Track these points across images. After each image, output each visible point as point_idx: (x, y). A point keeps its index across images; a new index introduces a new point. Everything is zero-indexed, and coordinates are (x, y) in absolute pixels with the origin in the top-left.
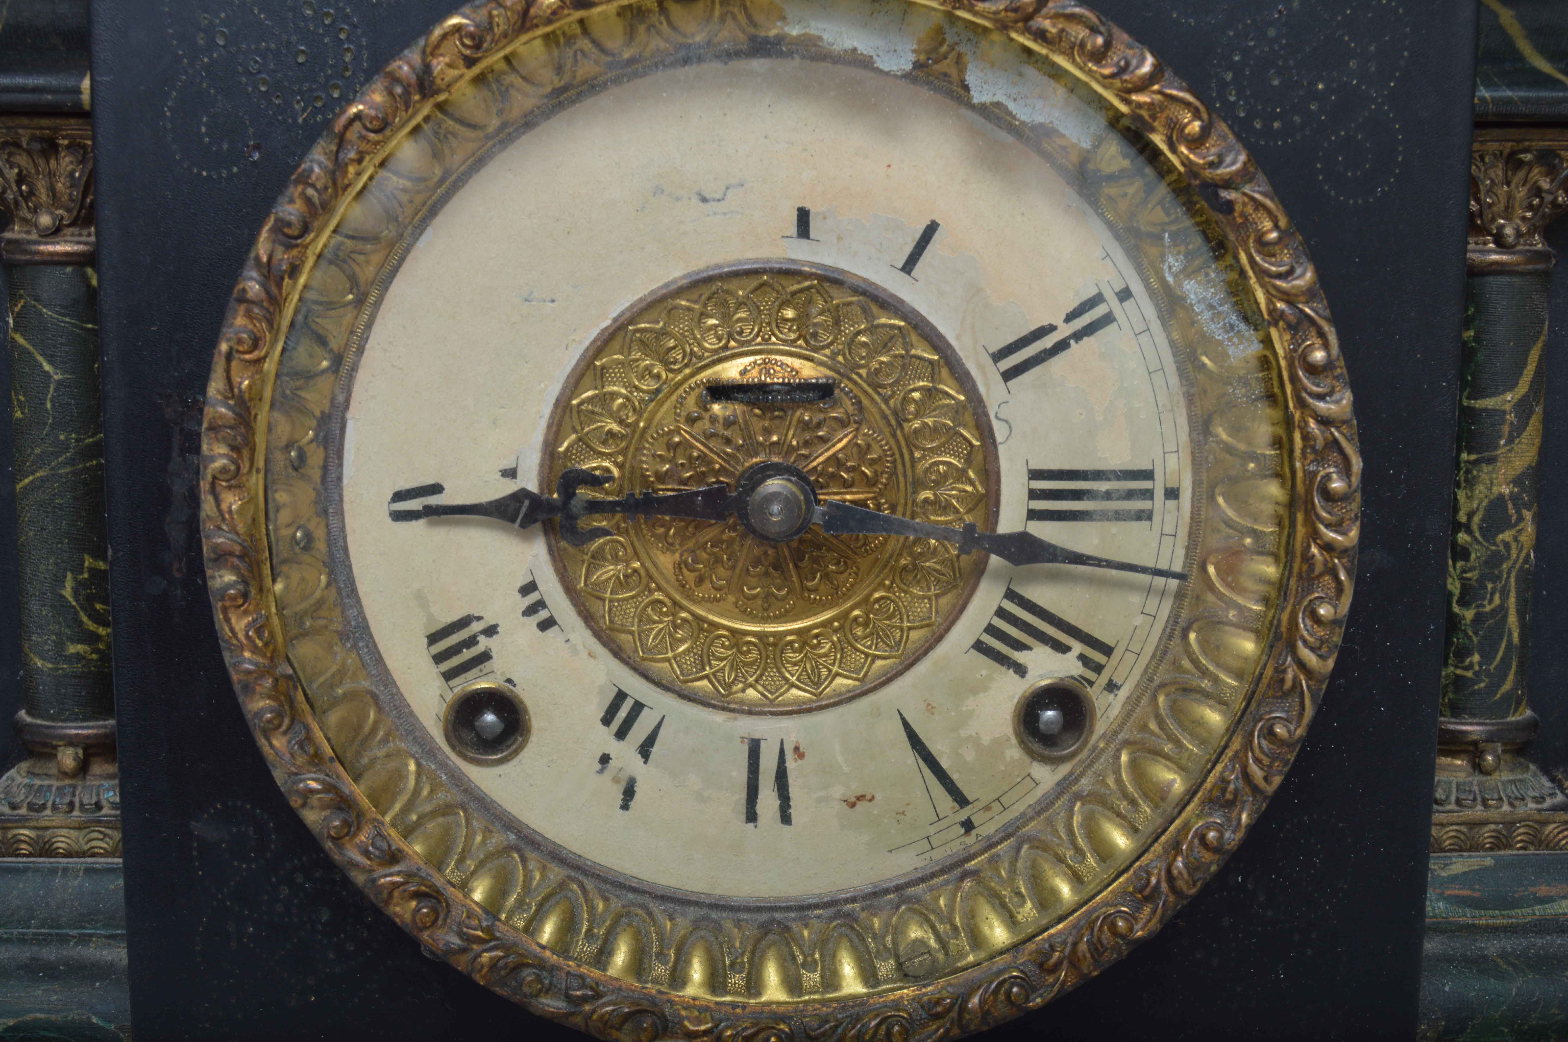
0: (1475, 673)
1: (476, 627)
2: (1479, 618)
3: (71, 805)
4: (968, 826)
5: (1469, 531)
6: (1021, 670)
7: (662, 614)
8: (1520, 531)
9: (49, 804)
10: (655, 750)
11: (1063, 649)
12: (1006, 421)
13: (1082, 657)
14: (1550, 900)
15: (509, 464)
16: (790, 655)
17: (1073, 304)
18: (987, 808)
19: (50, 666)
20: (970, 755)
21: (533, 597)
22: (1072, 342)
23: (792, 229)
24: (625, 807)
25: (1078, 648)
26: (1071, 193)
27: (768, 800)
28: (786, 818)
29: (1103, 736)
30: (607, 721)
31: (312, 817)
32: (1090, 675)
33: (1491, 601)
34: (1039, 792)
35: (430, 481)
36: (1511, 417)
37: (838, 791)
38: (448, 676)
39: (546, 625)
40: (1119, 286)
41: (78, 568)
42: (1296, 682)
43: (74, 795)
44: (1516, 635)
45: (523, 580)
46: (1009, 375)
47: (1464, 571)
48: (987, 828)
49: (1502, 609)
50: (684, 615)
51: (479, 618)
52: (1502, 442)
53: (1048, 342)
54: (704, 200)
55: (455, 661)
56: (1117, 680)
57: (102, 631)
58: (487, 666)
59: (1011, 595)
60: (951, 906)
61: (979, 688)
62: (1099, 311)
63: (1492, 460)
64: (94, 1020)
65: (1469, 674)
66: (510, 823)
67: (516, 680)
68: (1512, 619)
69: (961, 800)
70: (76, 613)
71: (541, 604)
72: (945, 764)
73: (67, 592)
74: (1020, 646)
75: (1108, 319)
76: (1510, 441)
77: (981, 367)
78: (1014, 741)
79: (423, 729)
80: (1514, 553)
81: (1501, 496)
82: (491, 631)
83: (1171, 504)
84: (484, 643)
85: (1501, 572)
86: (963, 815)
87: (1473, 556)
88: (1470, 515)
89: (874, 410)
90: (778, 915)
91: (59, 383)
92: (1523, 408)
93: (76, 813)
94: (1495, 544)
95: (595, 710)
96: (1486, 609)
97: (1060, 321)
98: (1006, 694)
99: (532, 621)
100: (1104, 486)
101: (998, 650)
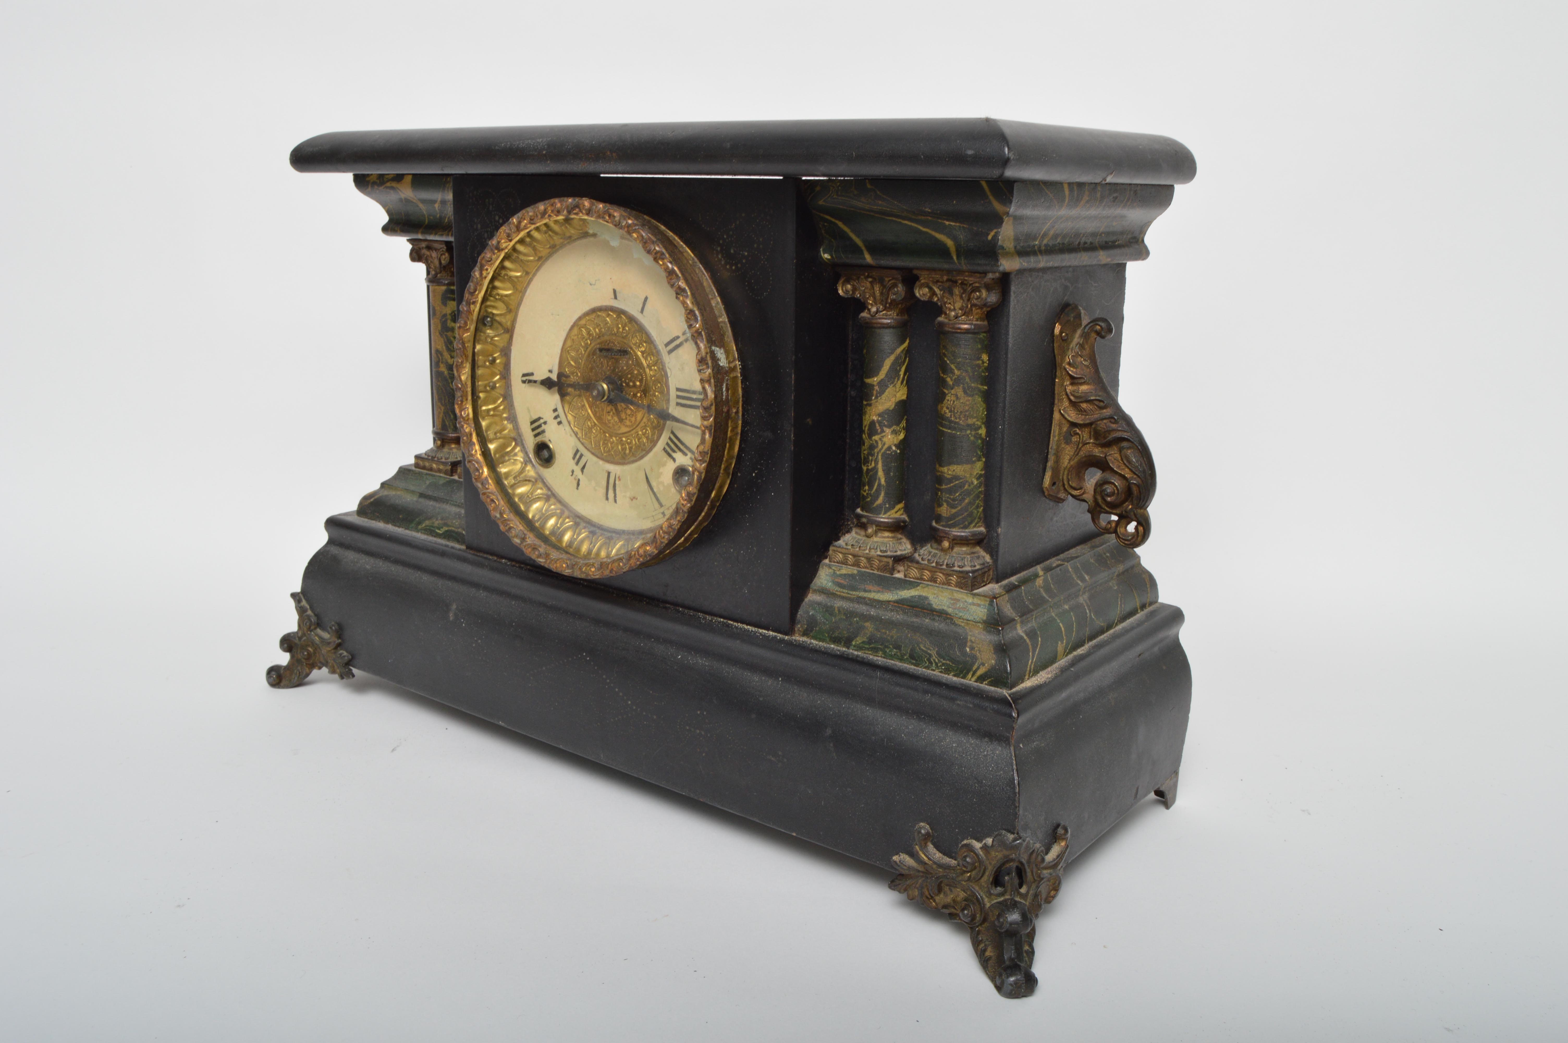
0: (867, 494)
1: (542, 421)
2: (868, 471)
4: (663, 513)
6: (674, 460)
8: (883, 437)
10: (585, 470)
11: (686, 454)
12: (670, 370)
14: (870, 591)
15: (550, 368)
20: (662, 488)
21: (556, 414)
22: (684, 343)
23: (613, 295)
24: (577, 489)
27: (611, 493)
28: (615, 501)
30: (574, 458)
32: (693, 465)
33: (871, 464)
35: (530, 371)
36: (876, 388)
37: (628, 494)
38: (536, 436)
39: (560, 423)
44: (883, 481)
45: (554, 408)
46: (669, 353)
47: (864, 450)
48: (667, 516)
49: (876, 469)
51: (543, 419)
52: (873, 398)
53: (677, 342)
54: (590, 284)
55: (536, 432)
58: (544, 435)
59: (673, 433)
61: (664, 465)
63: (870, 405)
65: (865, 494)
66: (550, 488)
67: (551, 440)
68: (880, 474)
69: (661, 505)
71: (558, 416)
72: (655, 490)
74: (674, 451)
76: (877, 397)
77: (663, 349)
79: (527, 449)
80: (879, 445)
81: (873, 421)
82: (545, 423)
84: (544, 427)
85: (874, 453)
86: (662, 510)
87: (867, 444)
88: (865, 426)
90: (613, 535)
92: (880, 384)
94: (872, 440)
95: (571, 454)
96: (870, 467)
97: (680, 334)
98: (670, 468)
99: (556, 421)
100: (694, 396)
101: (669, 452)
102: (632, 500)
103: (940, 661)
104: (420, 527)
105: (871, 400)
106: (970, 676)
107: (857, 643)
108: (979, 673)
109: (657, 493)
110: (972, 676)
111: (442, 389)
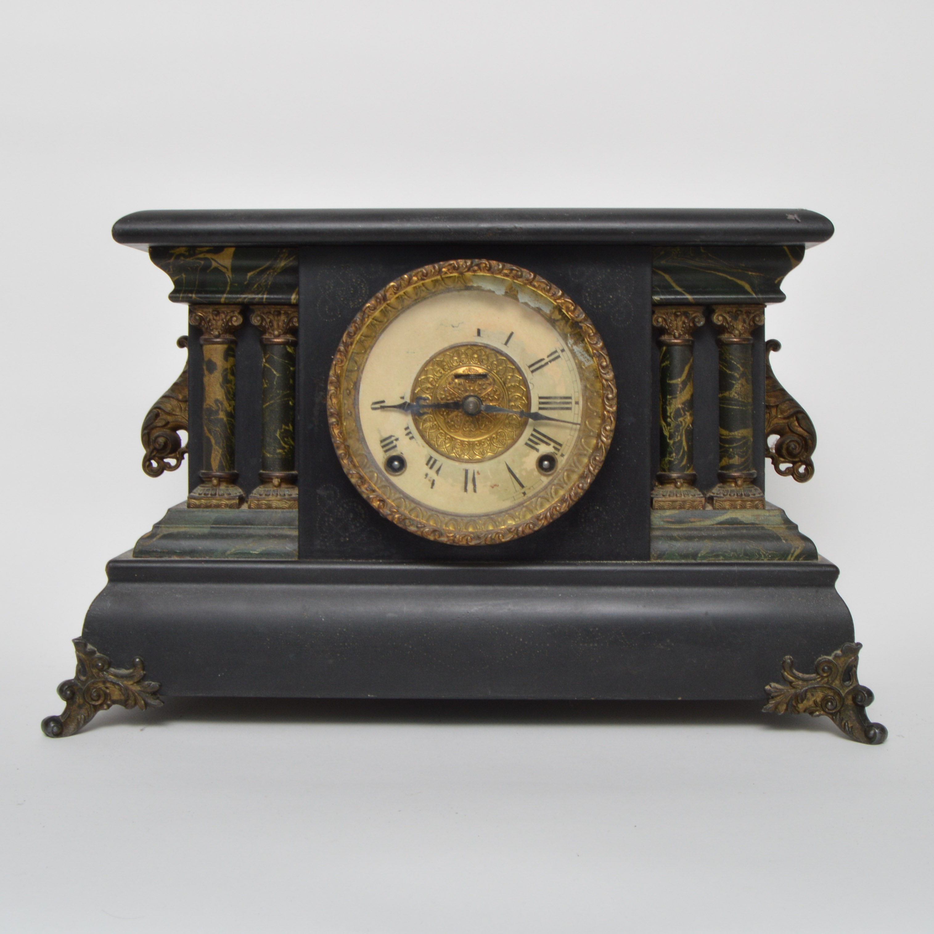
0: (674, 459)
1: (393, 439)
2: (674, 443)
3: (277, 494)
4: (524, 494)
5: (670, 418)
6: (537, 450)
7: (442, 436)
8: (685, 418)
9: (271, 494)
10: (440, 472)
11: (549, 444)
12: (533, 384)
13: (554, 447)
15: (402, 395)
16: (477, 447)
17: (549, 353)
18: (530, 489)
19: (271, 456)
20: (524, 473)
21: (408, 431)
22: (549, 363)
23: (476, 334)
24: (432, 487)
25: (553, 444)
26: (549, 325)
27: (470, 486)
28: (475, 491)
29: (560, 469)
30: (427, 464)
31: (353, 480)
32: (556, 452)
33: (677, 438)
34: (544, 484)
35: (381, 399)
36: (680, 386)
37: (489, 483)
38: (386, 451)
39: (412, 438)
40: (561, 348)
41: (281, 428)
42: (601, 446)
43: (277, 492)
44: (686, 449)
45: (405, 426)
46: (532, 372)
47: (670, 429)
48: (530, 494)
49: (681, 441)
50: (448, 436)
51: (394, 436)
53: (543, 363)
54: (453, 327)
55: (387, 447)
56: (564, 453)
57: (286, 446)
58: (396, 449)
59: (535, 430)
60: (519, 514)
61: (527, 455)
62: (556, 355)
63: (675, 398)
64: (286, 548)
65: (672, 459)
66: (401, 492)
67: (403, 453)
68: (684, 443)
69: (522, 486)
70: (280, 441)
71: (410, 433)
72: (518, 476)
73: (278, 435)
74: (537, 444)
75: (558, 357)
76: (681, 392)
77: (525, 369)
78: (536, 470)
79: (378, 466)
80: (684, 424)
81: (679, 409)
82: (397, 440)
83: (577, 406)
84: (395, 443)
85: (680, 430)
86: (523, 490)
87: (672, 425)
88: (671, 413)
89: (498, 381)
90: (473, 518)
91: (278, 377)
92: (684, 383)
93: (279, 497)
94: (678, 422)
95: (424, 461)
96: (677, 440)
97: (545, 357)
98: (534, 456)
99: (408, 437)
100: (558, 401)
101: (531, 445)
102: (493, 487)
103: (767, 553)
104: (228, 553)
105: (677, 394)
106: (789, 557)
107: (703, 554)
108: (796, 554)
109: (520, 479)
110: (792, 557)
111: (220, 434)
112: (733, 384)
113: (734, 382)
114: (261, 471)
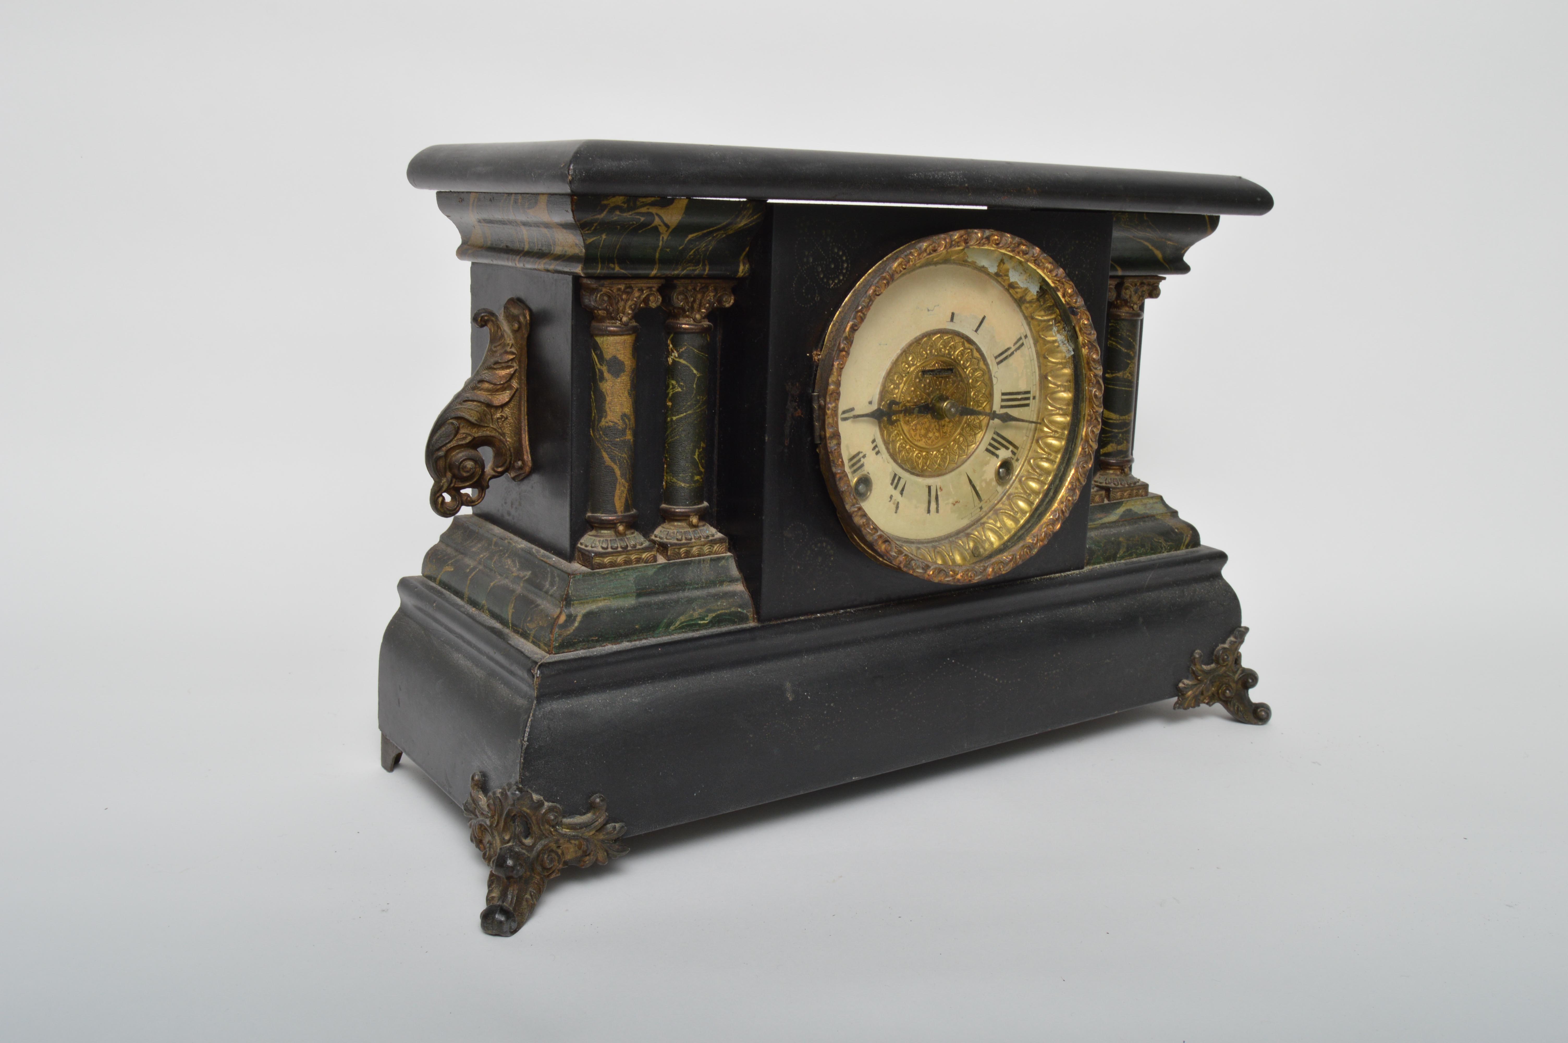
1: (861, 455)
3: (700, 536)
4: (981, 508)
6: (997, 456)
10: (904, 492)
11: (1007, 448)
12: (997, 378)
13: (1012, 451)
14: (1100, 519)
15: (870, 399)
17: (1015, 340)
18: (986, 501)
19: (688, 485)
20: (984, 485)
21: (875, 444)
22: (1015, 352)
23: (950, 318)
24: (896, 512)
25: (1011, 448)
26: (1015, 306)
27: (933, 506)
28: (937, 511)
29: (1016, 475)
30: (892, 484)
32: (1013, 456)
34: (999, 496)
35: (851, 407)
37: (951, 501)
38: (854, 472)
39: (878, 453)
40: (1025, 334)
41: (700, 447)
43: (698, 532)
45: (872, 438)
46: (998, 363)
48: (985, 508)
50: (912, 445)
51: (862, 452)
53: (1009, 352)
54: (929, 310)
55: (855, 467)
56: (1019, 458)
57: (703, 470)
58: (863, 468)
59: (995, 432)
60: (980, 534)
61: (987, 463)
62: (1020, 342)
64: (739, 610)
69: (980, 500)
70: (698, 464)
71: (876, 446)
72: (978, 488)
73: (696, 457)
74: (997, 449)
75: (1022, 344)
77: (991, 361)
78: (994, 480)
82: (865, 456)
83: (1034, 401)
84: (863, 461)
86: (980, 505)
89: (963, 376)
90: (934, 544)
91: (698, 376)
93: (702, 539)
95: (889, 480)
97: (1011, 346)
98: (993, 464)
99: (874, 452)
100: (1019, 397)
101: (991, 451)
102: (954, 505)
103: (1166, 545)
104: (672, 628)
106: (1183, 546)
108: (1186, 542)
109: (980, 492)
111: (627, 461)
112: (1128, 364)
113: (1129, 361)
114: (663, 506)
